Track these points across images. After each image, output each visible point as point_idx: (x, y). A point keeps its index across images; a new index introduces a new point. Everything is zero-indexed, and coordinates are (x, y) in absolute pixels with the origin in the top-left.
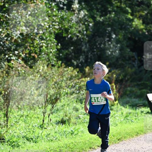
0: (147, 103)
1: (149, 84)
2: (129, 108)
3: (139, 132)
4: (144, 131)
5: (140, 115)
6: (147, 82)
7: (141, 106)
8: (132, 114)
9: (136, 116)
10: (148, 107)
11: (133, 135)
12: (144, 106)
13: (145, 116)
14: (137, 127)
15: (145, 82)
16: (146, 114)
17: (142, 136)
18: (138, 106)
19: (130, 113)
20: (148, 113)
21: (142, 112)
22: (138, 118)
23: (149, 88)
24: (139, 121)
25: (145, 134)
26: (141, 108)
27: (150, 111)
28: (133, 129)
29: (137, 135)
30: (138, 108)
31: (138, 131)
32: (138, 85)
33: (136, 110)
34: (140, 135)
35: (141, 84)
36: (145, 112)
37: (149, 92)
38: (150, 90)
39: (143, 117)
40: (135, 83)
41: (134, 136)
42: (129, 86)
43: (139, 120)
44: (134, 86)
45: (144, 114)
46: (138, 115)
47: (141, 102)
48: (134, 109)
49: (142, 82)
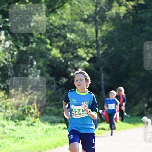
0: (63, 120)
2: (49, 124)
4: (61, 144)
5: (57, 130)
7: (59, 122)
8: (51, 129)
9: (54, 131)
12: (61, 122)
13: (62, 131)
16: (63, 129)
18: (56, 123)
19: (49, 129)
20: (65, 128)
21: (60, 128)
26: (58, 124)
29: (55, 148)
30: (56, 124)
31: (56, 144)
32: (56, 105)
33: (54, 125)
34: (58, 148)
35: (58, 104)
36: (62, 128)
39: (60, 132)
40: (54, 103)
41: (53, 148)
42: (48, 106)
43: (57, 135)
44: (53, 106)
46: (56, 130)
47: (58, 119)
48: (52, 125)
49: (60, 102)
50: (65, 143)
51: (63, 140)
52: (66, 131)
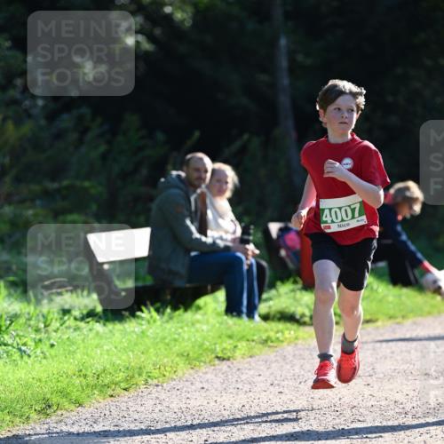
1: (93, 192)
3: (55, 399)
5: (55, 325)
6: (87, 184)
8: (22, 320)
9: (37, 330)
11: (26, 409)
13: (77, 329)
14: (44, 376)
15: (78, 183)
16: (82, 319)
19: (13, 318)
20: (91, 314)
21: (66, 312)
22: (49, 339)
23: (94, 207)
24: (53, 352)
25: (81, 405)
27: (99, 308)
28: (27, 386)
29: (43, 412)
31: (48, 396)
32: (47, 195)
33: (38, 302)
34: (59, 412)
35: (58, 190)
36: (76, 313)
39: (70, 334)
40: (36, 188)
41: (34, 416)
42: (9, 200)
43: (52, 346)
44: (31, 200)
45: (76, 319)
48: (29, 302)
49: (65, 183)
50: (94, 387)
51: (85, 376)
52: (98, 327)
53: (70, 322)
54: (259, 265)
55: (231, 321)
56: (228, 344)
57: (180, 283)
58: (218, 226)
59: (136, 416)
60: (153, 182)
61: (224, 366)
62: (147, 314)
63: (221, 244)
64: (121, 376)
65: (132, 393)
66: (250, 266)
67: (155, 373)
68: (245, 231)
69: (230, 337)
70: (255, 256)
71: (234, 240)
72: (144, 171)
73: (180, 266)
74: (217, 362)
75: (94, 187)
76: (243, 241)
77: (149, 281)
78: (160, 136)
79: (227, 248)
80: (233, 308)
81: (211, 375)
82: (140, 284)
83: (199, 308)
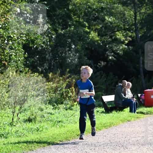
0: (102, 103)
1: (103, 88)
4: (99, 128)
5: (96, 114)
6: (102, 86)
7: (97, 106)
10: (103, 108)
12: (100, 106)
13: (100, 115)
15: (100, 86)
16: (101, 113)
17: (98, 132)
20: (103, 112)
21: (98, 111)
23: (103, 91)
25: (101, 130)
26: (97, 108)
27: (104, 111)
36: (100, 112)
37: (104, 94)
38: (104, 93)
39: (99, 116)
45: (100, 113)
49: (98, 86)
50: (103, 126)
51: (101, 124)
52: (104, 115)
53: (98, 113)
54: (136, 102)
55: (130, 113)
56: (130, 118)
57: (120, 106)
58: (128, 95)
59: (112, 132)
60: (115, 86)
61: (129, 122)
62: (114, 112)
63: (129, 98)
64: (109, 124)
65: (111, 128)
66: (134, 103)
67: (115, 124)
68: (134, 96)
69: (130, 117)
70: (135, 101)
71: (131, 97)
72: (113, 84)
73: (120, 102)
74: (128, 122)
75: (104, 87)
76: (133, 98)
77: (114, 105)
78: (117, 77)
79: (130, 99)
80: (131, 111)
81: (127, 124)
82: (112, 106)
83: (124, 111)
